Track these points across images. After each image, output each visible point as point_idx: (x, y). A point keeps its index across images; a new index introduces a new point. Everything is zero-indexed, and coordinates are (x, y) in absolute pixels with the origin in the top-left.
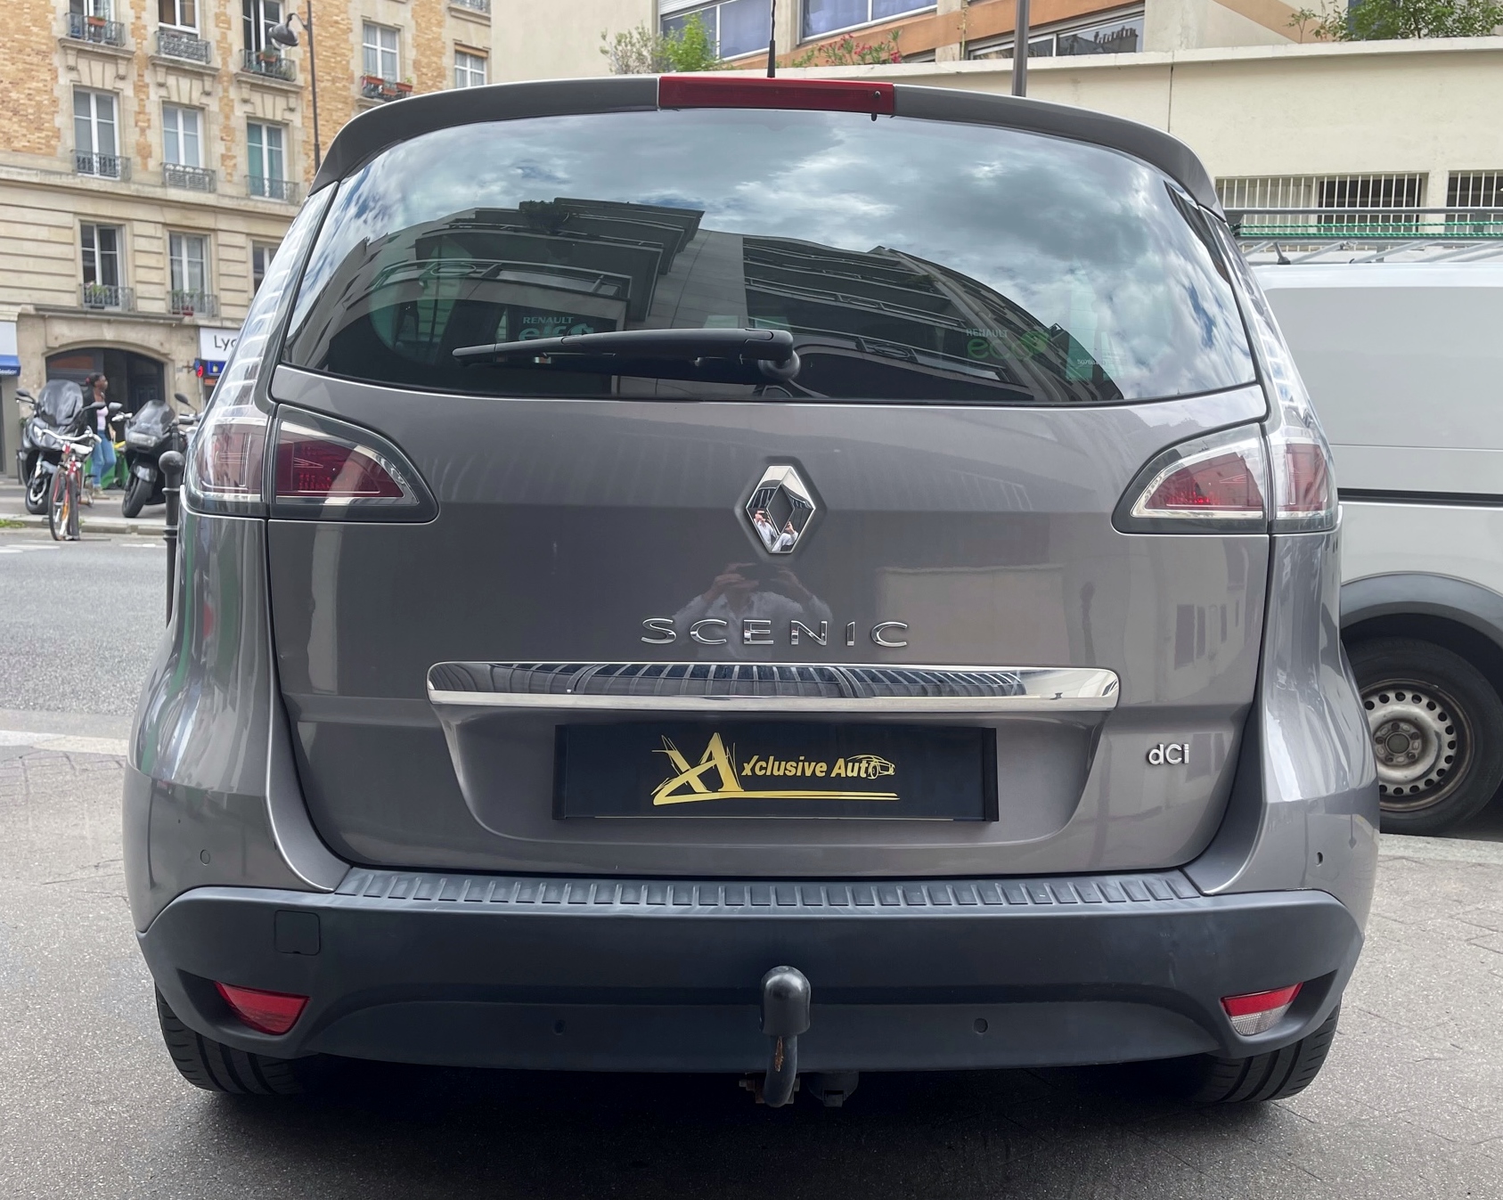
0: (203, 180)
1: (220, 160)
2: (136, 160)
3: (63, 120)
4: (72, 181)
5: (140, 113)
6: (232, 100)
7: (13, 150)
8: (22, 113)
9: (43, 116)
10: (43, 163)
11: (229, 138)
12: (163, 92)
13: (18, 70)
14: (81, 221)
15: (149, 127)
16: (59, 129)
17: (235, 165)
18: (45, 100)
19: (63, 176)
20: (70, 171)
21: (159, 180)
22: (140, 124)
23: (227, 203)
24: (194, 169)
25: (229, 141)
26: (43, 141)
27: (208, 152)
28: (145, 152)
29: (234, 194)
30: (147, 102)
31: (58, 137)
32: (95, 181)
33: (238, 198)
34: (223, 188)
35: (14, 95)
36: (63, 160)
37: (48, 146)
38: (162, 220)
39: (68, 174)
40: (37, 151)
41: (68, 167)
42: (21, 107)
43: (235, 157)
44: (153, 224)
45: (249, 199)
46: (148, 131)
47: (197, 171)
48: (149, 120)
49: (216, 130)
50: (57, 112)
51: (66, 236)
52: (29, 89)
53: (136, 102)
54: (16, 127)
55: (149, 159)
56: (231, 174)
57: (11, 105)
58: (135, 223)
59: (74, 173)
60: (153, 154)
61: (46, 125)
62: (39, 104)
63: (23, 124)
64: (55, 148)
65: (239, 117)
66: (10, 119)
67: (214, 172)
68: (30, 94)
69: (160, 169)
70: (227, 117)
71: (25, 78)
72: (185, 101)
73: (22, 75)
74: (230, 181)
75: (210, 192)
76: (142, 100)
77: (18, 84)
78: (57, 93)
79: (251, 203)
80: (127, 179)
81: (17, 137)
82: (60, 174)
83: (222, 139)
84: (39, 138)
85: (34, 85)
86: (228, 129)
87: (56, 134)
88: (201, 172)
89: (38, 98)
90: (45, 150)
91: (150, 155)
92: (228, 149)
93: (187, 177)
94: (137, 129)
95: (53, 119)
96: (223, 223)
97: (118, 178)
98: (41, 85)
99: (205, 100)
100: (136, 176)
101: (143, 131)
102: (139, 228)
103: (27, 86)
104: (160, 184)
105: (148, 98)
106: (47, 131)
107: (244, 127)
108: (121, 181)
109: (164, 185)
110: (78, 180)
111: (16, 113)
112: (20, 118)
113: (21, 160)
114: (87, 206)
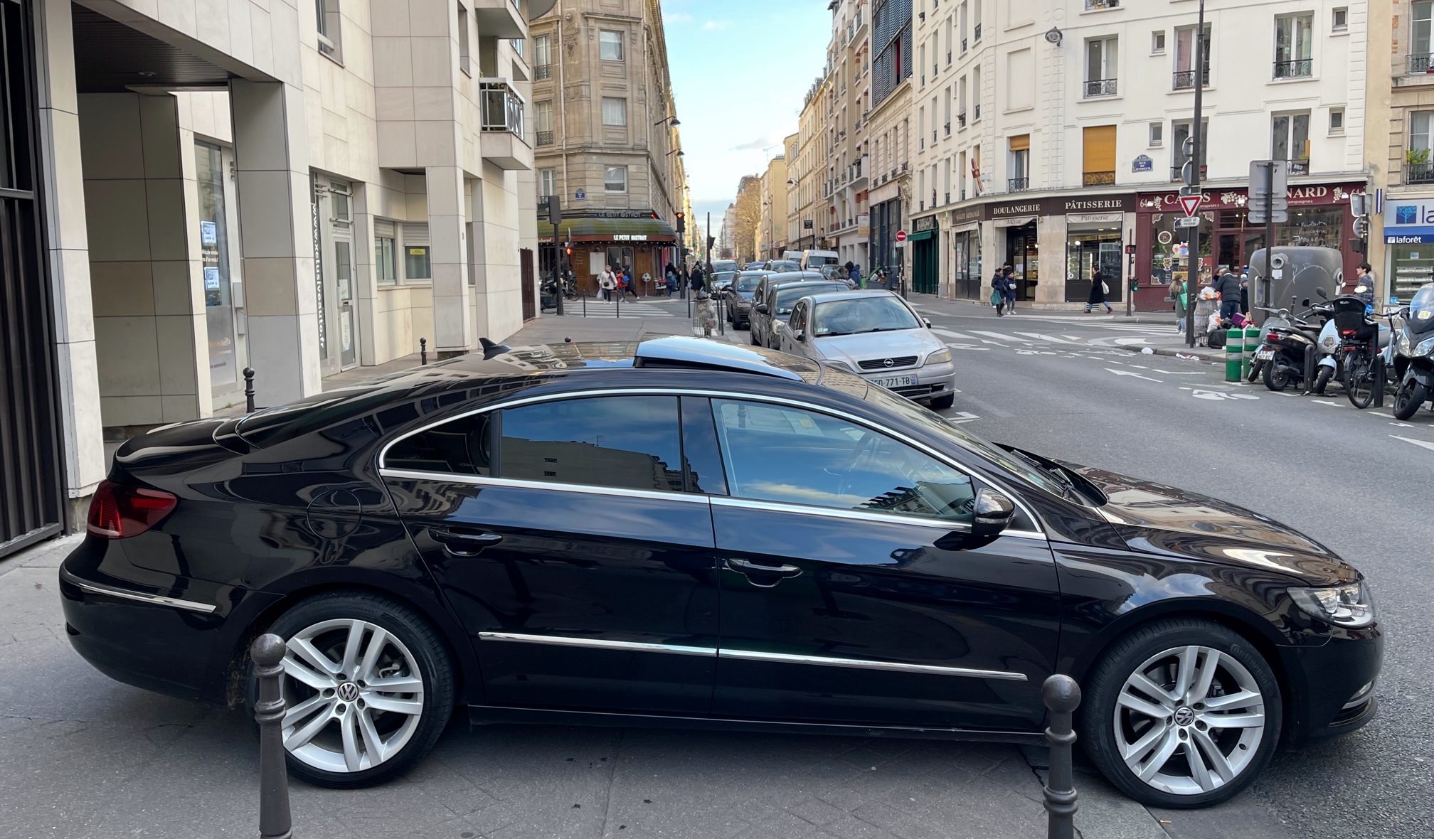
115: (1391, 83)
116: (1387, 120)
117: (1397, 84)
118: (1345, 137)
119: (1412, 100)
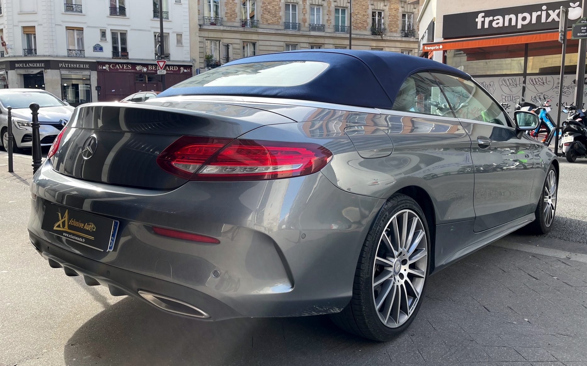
0: (321, 28)
1: (326, 21)
2: (302, 23)
3: (282, 13)
5: (304, 9)
6: (331, 2)
7: (268, 24)
8: (271, 12)
9: (277, 13)
10: (276, 27)
11: (329, 14)
12: (311, 2)
14: (286, 44)
16: (281, 16)
17: (331, 22)
18: (277, 7)
19: (281, 31)
21: (308, 29)
22: (304, 12)
23: (328, 35)
24: (318, 25)
26: (276, 20)
27: (323, 19)
28: (304, 21)
29: (330, 32)
32: (290, 32)
33: (331, 33)
34: (327, 30)
35: (269, 7)
36: (282, 26)
37: (278, 22)
38: (309, 42)
39: (283, 30)
40: (275, 23)
41: (283, 28)
43: (331, 20)
44: (306, 43)
45: (335, 33)
46: (306, 14)
47: (319, 25)
48: (306, 11)
49: (326, 12)
50: (280, 11)
52: (273, 5)
53: (303, 5)
54: (269, 17)
56: (329, 25)
57: (268, 10)
58: (301, 43)
59: (285, 29)
60: (307, 21)
61: (277, 15)
62: (276, 9)
63: (271, 16)
64: (279, 22)
65: (333, 7)
66: (267, 14)
67: (324, 25)
69: (309, 26)
70: (329, 7)
72: (317, 3)
74: (329, 28)
75: (323, 32)
76: (304, 5)
77: (270, 3)
78: (280, 5)
79: (335, 34)
80: (299, 30)
81: (269, 20)
82: (281, 30)
83: (327, 15)
84: (275, 19)
85: (274, 3)
86: (329, 11)
87: (280, 18)
88: (320, 25)
89: (275, 7)
91: (306, 22)
92: (329, 18)
93: (317, 28)
94: (303, 14)
95: (279, 13)
96: (327, 41)
97: (297, 30)
98: (276, 3)
99: (323, 2)
100: (302, 29)
102: (302, 45)
104: (308, 31)
105: (306, 4)
106: (278, 17)
108: (298, 31)
109: (310, 31)
110: (285, 31)
111: (269, 12)
112: (270, 14)
113: (270, 27)
114: (288, 39)
115: (199, 27)
116: (198, 42)
117: (201, 27)
118: (183, 46)
119: (206, 34)
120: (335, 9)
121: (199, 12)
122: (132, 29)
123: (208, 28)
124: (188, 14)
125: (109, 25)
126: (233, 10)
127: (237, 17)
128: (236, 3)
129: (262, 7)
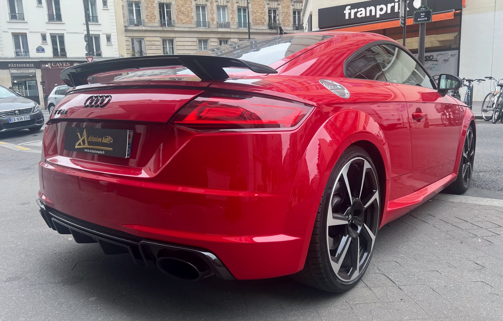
0: (227, 25)
1: (231, 19)
2: (211, 22)
3: (194, 14)
4: (196, 29)
5: (211, 10)
6: (234, 3)
7: (183, 23)
8: (184, 13)
9: (189, 13)
10: (190, 26)
11: (233, 13)
12: (217, 3)
13: (183, 2)
14: (198, 39)
15: (214, 13)
16: (193, 16)
17: (235, 20)
18: (189, 9)
19: (194, 28)
20: (196, 27)
21: (216, 27)
22: (212, 12)
23: (233, 31)
24: (224, 22)
25: (233, 14)
27: (228, 17)
28: (213, 20)
29: (234, 28)
30: (213, 7)
31: (193, 19)
32: (201, 29)
33: (235, 29)
34: (232, 27)
35: (182, 9)
36: (194, 24)
37: (191, 21)
38: (217, 37)
39: (195, 28)
40: (188, 23)
41: (195, 26)
42: (184, 12)
43: (234, 18)
44: (215, 38)
45: (238, 29)
46: (213, 14)
47: (225, 23)
48: (214, 11)
49: (230, 11)
50: (192, 12)
51: (195, 43)
52: (186, 7)
53: (210, 7)
54: (183, 17)
55: (214, 21)
56: (234, 23)
57: (182, 12)
58: (211, 38)
59: (197, 27)
61: (190, 16)
62: (188, 11)
63: (185, 16)
65: (235, 7)
66: (182, 15)
67: (229, 22)
68: (186, 8)
69: (216, 24)
70: (233, 8)
71: (185, 4)
72: (222, 5)
73: (184, 4)
74: (233, 25)
75: (229, 28)
76: (212, 6)
77: (183, 6)
78: (192, 7)
79: (239, 30)
80: (209, 27)
81: (183, 20)
82: (193, 28)
83: (231, 14)
84: (188, 19)
85: (187, 6)
86: (233, 11)
88: (226, 23)
89: (188, 9)
90: (190, 22)
91: (214, 20)
92: (233, 16)
93: (223, 25)
94: (211, 14)
95: (191, 14)
96: (232, 36)
97: (207, 27)
98: (188, 6)
99: (227, 4)
100: (211, 26)
101: (212, 14)
102: (212, 40)
103: (185, 6)
104: (217, 28)
105: (213, 5)
106: (190, 17)
107: (237, 9)
109: (218, 28)
110: (197, 29)
111: (183, 13)
112: (184, 15)
113: (184, 25)
114: (200, 36)
115: (124, 28)
116: (125, 40)
117: (126, 28)
118: (112, 45)
119: (131, 34)
120: (238, 8)
121: (124, 15)
122: (68, 33)
123: (133, 29)
124: (114, 18)
125: (48, 30)
126: (153, 13)
127: (156, 19)
128: (155, 7)
129: (176, 10)
